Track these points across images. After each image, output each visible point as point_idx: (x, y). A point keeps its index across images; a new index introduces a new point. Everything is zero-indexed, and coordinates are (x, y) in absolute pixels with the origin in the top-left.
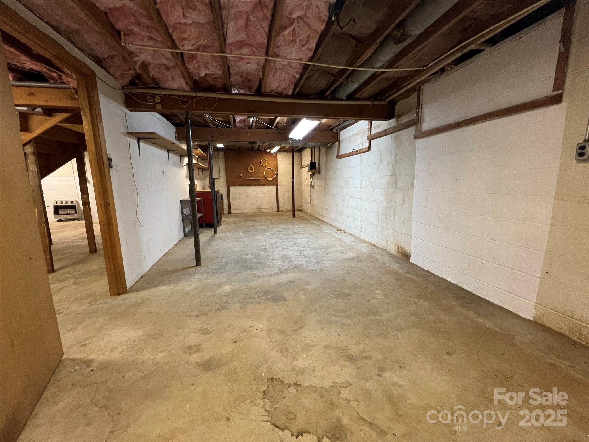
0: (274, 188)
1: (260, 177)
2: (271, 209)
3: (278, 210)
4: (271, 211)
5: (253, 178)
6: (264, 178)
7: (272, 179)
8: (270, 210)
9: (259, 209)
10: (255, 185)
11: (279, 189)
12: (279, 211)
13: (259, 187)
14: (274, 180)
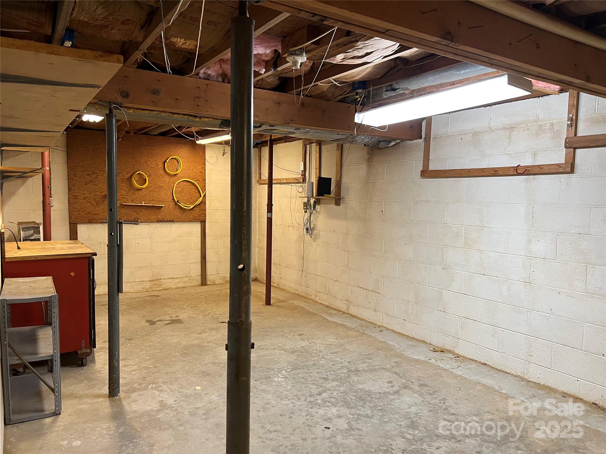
0: (196, 227)
1: (163, 202)
2: (186, 279)
3: (204, 282)
4: (188, 284)
5: (143, 204)
6: (172, 204)
7: (192, 206)
8: (185, 282)
9: (156, 281)
10: (149, 221)
11: (207, 230)
12: (206, 285)
13: (158, 225)
14: (197, 209)
